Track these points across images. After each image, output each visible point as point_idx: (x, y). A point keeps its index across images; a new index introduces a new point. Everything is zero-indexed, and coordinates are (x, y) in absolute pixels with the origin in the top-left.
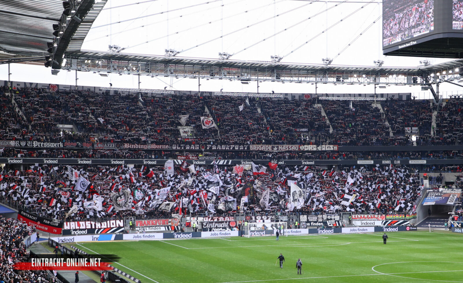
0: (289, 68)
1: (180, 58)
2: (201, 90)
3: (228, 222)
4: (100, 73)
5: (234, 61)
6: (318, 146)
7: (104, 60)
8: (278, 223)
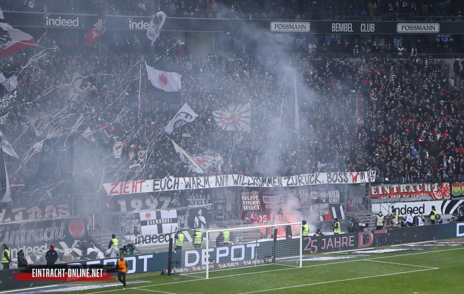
3: (63, 224)
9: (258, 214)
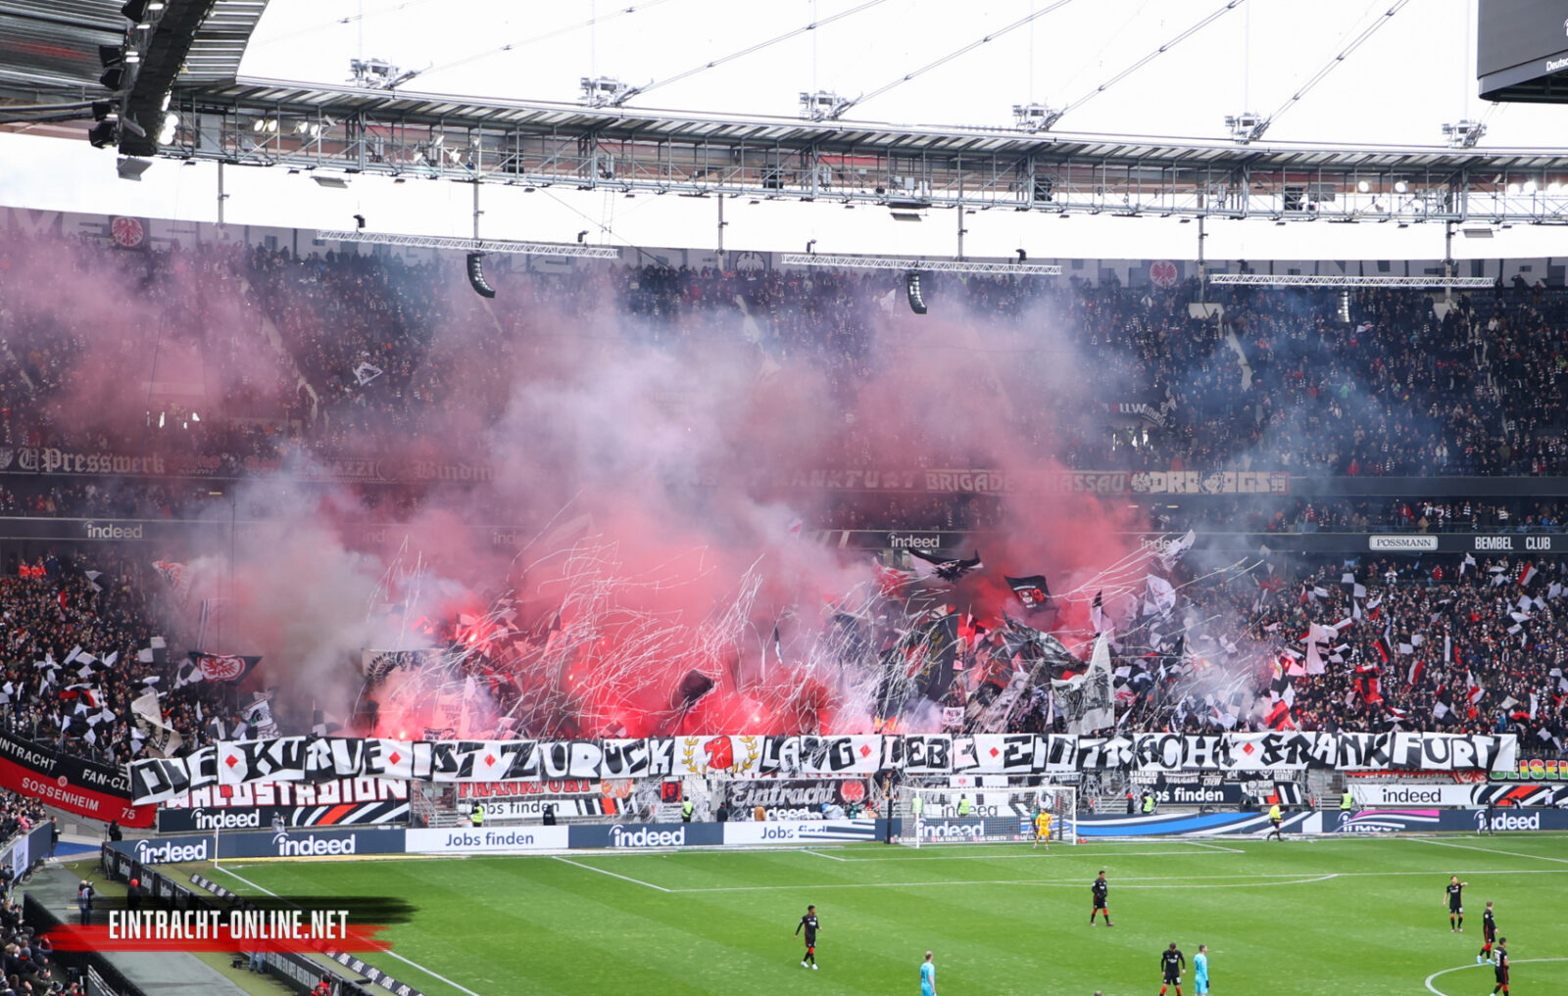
0: (1087, 155)
1: (643, 115)
2: (726, 247)
3: (832, 785)
4: (317, 172)
5: (861, 127)
6: (1207, 476)
7: (331, 122)
8: (1038, 790)
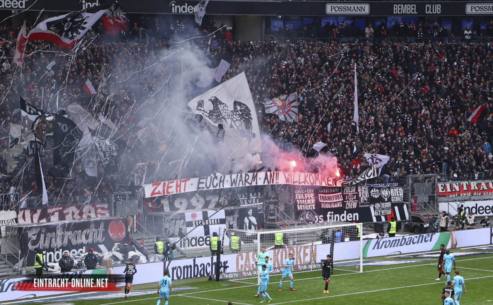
9: (313, 213)
